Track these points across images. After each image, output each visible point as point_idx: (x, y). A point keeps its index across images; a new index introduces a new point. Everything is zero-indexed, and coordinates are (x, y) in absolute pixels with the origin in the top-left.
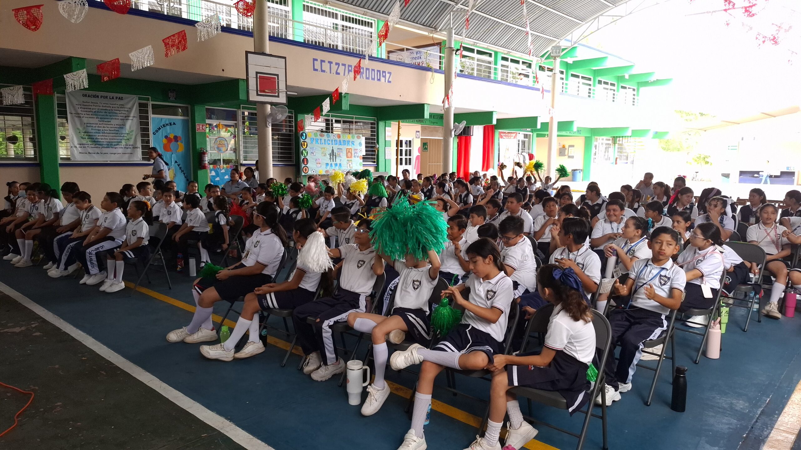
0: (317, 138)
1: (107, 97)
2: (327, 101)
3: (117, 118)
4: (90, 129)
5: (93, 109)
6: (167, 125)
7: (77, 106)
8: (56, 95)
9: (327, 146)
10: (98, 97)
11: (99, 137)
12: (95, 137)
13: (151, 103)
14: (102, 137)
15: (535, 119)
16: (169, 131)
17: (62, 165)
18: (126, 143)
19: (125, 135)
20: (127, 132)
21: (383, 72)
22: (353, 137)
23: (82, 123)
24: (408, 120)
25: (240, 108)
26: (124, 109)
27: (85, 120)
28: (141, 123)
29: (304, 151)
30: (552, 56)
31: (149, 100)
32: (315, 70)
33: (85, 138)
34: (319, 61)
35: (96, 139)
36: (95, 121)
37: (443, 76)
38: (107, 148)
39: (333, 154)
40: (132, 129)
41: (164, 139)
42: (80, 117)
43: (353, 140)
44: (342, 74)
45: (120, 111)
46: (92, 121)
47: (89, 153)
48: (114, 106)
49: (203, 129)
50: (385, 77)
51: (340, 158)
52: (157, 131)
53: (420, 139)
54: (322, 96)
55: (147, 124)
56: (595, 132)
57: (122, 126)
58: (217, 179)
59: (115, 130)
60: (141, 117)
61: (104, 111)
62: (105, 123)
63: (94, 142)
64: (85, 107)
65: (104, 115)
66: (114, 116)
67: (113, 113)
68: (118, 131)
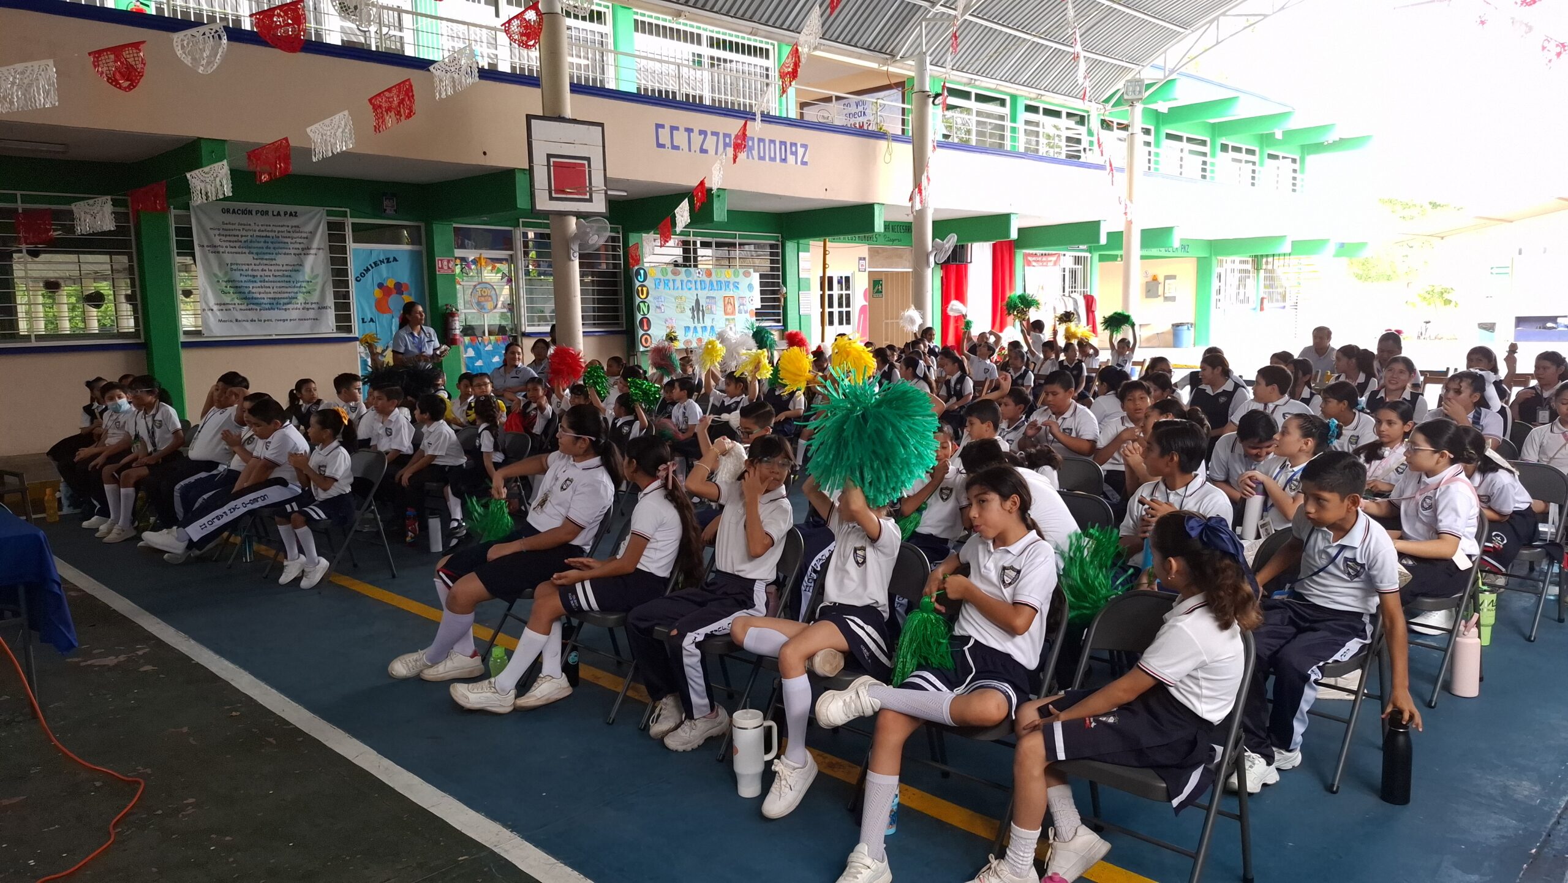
0: (665, 278)
1: (267, 213)
2: (685, 205)
3: (287, 251)
4: (237, 275)
5: (242, 236)
6: (382, 262)
7: (212, 233)
8: (174, 212)
9: (685, 293)
10: (250, 212)
11: (254, 290)
12: (247, 290)
13: (350, 221)
14: (262, 290)
15: (1096, 225)
16: (385, 275)
17: (186, 345)
18: (304, 298)
19: (304, 284)
20: (307, 278)
21: (792, 144)
22: (736, 274)
23: (221, 265)
24: (842, 237)
25: (519, 226)
26: (299, 235)
27: (228, 258)
28: (333, 261)
29: (642, 305)
30: (1127, 100)
31: (346, 216)
32: (660, 146)
33: (229, 293)
34: (667, 129)
35: (249, 293)
36: (247, 258)
37: (910, 147)
38: (269, 309)
39: (697, 309)
40: (315, 273)
41: (377, 290)
42: (218, 252)
43: (736, 280)
44: (712, 152)
45: (292, 238)
46: (241, 259)
47: (237, 320)
48: (281, 229)
49: (449, 268)
50: (795, 154)
51: (712, 316)
52: (363, 275)
53: (866, 274)
54: (673, 197)
55: (344, 261)
56: (1218, 247)
57: (297, 268)
58: (479, 363)
59: (283, 276)
60: (332, 249)
61: (263, 240)
62: (265, 262)
63: (246, 298)
64: (227, 233)
65: (263, 248)
66: (281, 248)
67: (279, 243)
68: (290, 276)
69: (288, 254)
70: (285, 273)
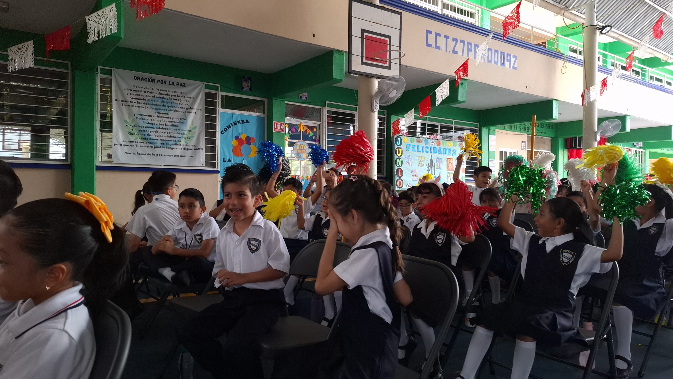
0: (413, 144)
1: (165, 82)
3: (177, 109)
4: (140, 122)
5: (146, 96)
6: (239, 122)
7: (126, 92)
8: (100, 75)
9: (425, 154)
10: (154, 81)
11: (152, 134)
12: (146, 133)
13: (220, 94)
14: (156, 134)
17: (100, 168)
18: (186, 142)
19: (186, 132)
20: (188, 129)
21: (508, 55)
22: (454, 145)
23: (130, 114)
25: (325, 106)
26: (186, 99)
27: (135, 110)
28: (207, 118)
31: (218, 90)
32: (428, 45)
33: (134, 134)
34: (433, 35)
35: (148, 135)
36: (149, 112)
38: (161, 147)
39: (432, 165)
40: (194, 126)
41: (234, 140)
42: (129, 106)
43: (455, 148)
44: (460, 53)
45: (181, 100)
46: (144, 112)
47: (138, 154)
48: (173, 94)
49: (281, 129)
50: (509, 61)
51: (440, 170)
52: (226, 130)
53: (526, 152)
54: (439, 79)
55: (214, 119)
57: (182, 121)
59: (173, 125)
60: (207, 111)
61: (160, 100)
62: (161, 115)
63: (145, 139)
64: (137, 93)
65: (160, 105)
66: (173, 107)
67: (172, 103)
68: (177, 126)
69: (177, 111)
70: (174, 123)
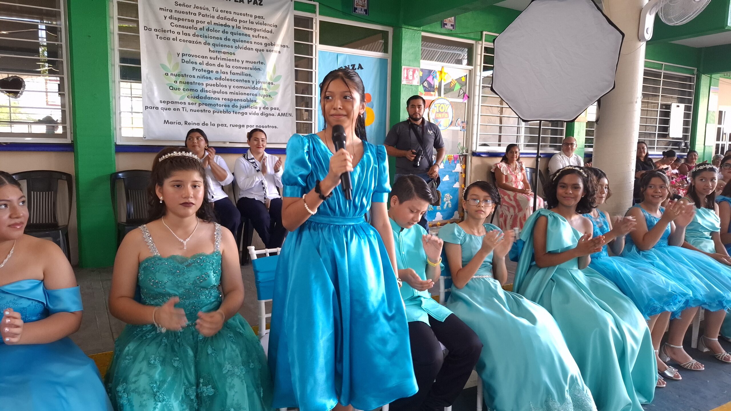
3: (249, 45)
4: (188, 69)
5: (197, 22)
7: (163, 13)
11: (209, 88)
12: (199, 88)
13: (318, 18)
14: (217, 89)
17: (122, 149)
18: (264, 102)
19: (265, 86)
20: (268, 79)
23: (171, 53)
25: (482, 39)
26: (263, 27)
27: (180, 47)
31: (315, 12)
33: (179, 89)
35: (202, 91)
36: (202, 50)
38: (224, 112)
40: (276, 76)
42: (168, 39)
45: (255, 30)
46: (194, 49)
47: (186, 123)
48: (242, 18)
55: (309, 63)
57: (258, 66)
59: (242, 74)
60: (298, 48)
61: (221, 29)
62: (223, 56)
63: (198, 97)
64: (181, 16)
65: (221, 39)
66: (242, 41)
67: (240, 34)
68: (250, 75)
69: (249, 49)
70: (244, 70)
